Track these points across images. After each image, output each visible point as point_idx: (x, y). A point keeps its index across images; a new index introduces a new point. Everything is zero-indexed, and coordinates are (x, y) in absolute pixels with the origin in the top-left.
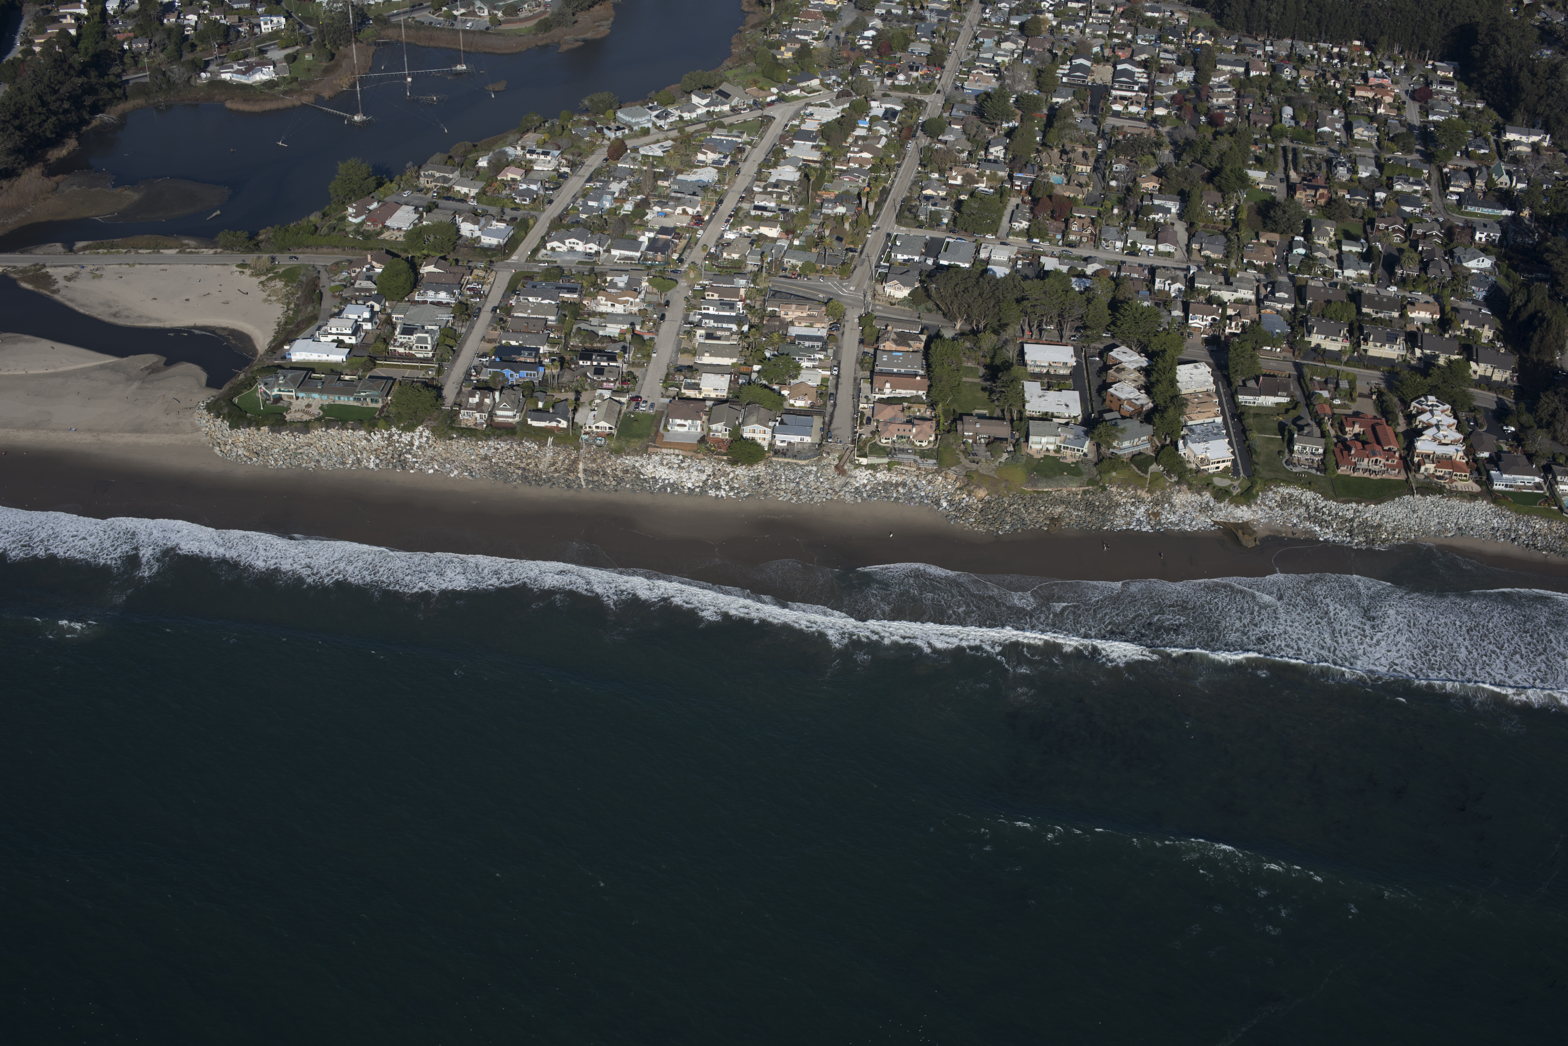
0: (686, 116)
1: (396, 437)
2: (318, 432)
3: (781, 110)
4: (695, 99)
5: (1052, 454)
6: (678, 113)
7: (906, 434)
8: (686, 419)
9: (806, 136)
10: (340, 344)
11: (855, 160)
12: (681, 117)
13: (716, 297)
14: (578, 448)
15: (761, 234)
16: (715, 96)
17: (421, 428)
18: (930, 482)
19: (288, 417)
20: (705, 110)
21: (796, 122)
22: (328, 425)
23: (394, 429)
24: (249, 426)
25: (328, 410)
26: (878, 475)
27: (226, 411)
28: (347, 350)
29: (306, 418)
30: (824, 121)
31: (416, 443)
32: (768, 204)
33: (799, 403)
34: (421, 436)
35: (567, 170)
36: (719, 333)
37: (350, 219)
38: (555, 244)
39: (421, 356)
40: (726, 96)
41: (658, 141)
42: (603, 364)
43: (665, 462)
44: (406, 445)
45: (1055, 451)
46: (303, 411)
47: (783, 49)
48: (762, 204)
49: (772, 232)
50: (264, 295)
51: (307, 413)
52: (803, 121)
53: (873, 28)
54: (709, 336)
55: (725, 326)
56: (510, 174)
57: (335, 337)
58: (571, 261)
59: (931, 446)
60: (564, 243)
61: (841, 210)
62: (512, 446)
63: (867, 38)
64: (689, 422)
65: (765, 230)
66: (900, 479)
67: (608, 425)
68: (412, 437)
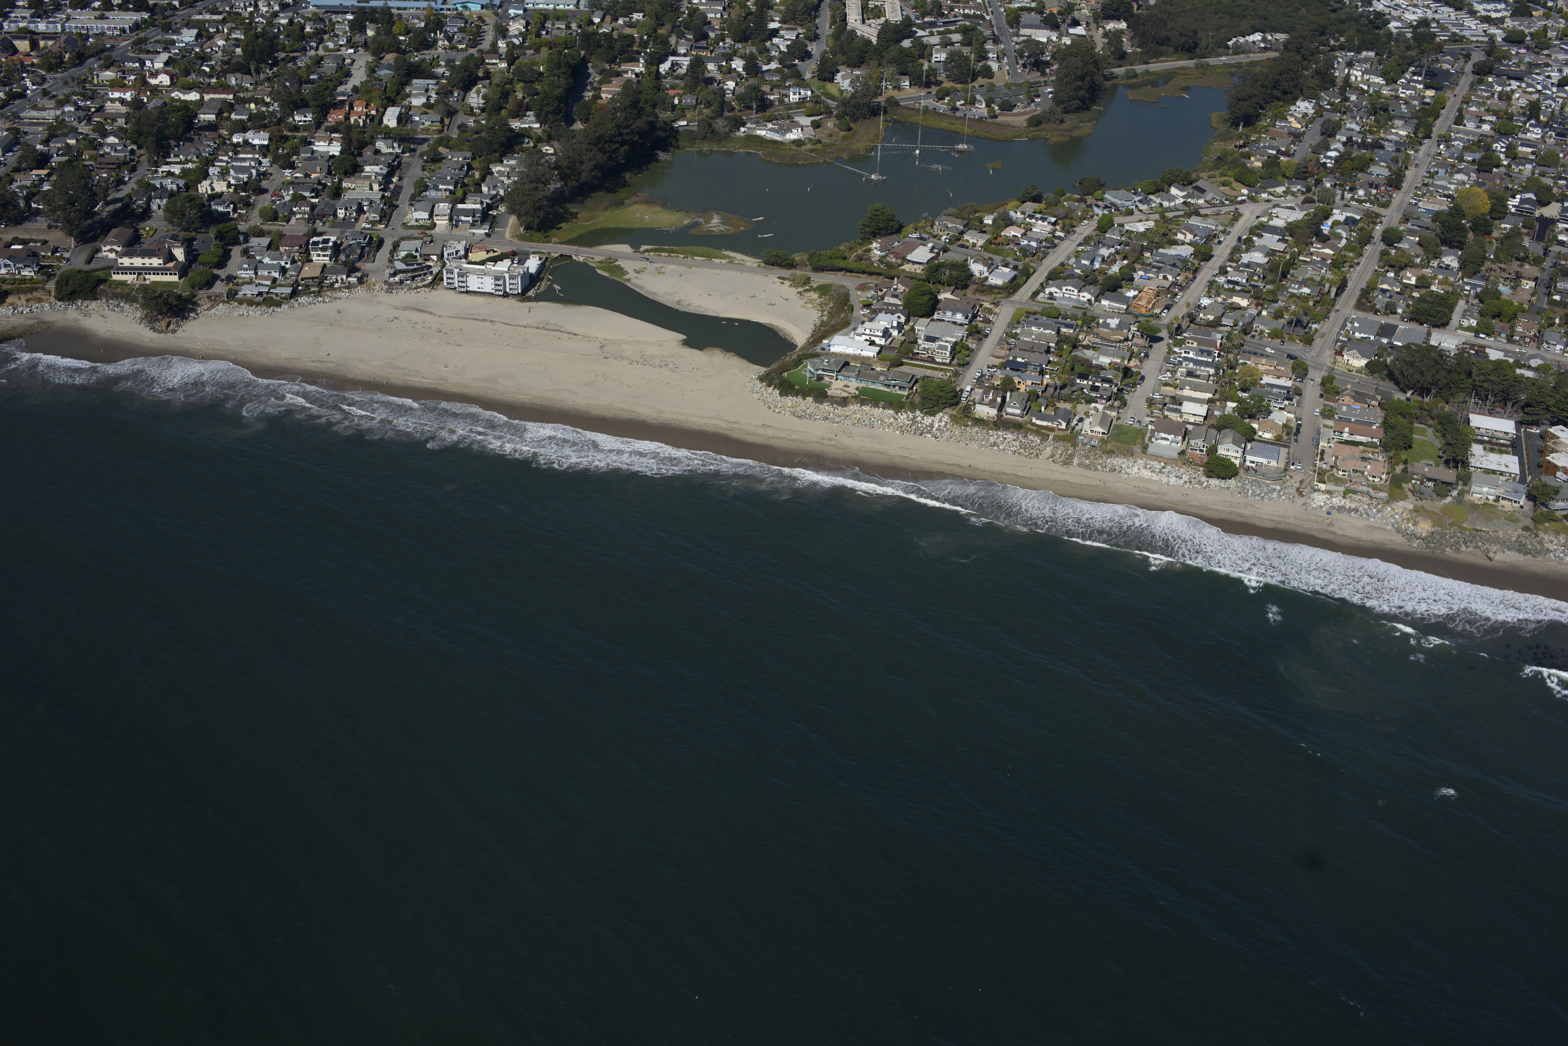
0: (1166, 204)
1: (919, 419)
2: (854, 407)
3: (1250, 208)
4: (1174, 191)
5: (1491, 502)
6: (1158, 201)
7: (1362, 469)
8: (1169, 434)
9: (1274, 230)
10: (872, 343)
11: (1318, 254)
12: (1161, 205)
13: (1195, 345)
14: (1075, 445)
15: (1233, 303)
16: (1191, 191)
17: (941, 414)
18: (1379, 511)
19: (829, 393)
20: (1182, 200)
21: (1264, 219)
22: (863, 403)
23: (918, 413)
24: (796, 395)
25: (863, 391)
26: (1334, 499)
27: (777, 381)
28: (878, 349)
29: (845, 395)
30: (1289, 220)
31: (936, 425)
32: (1240, 280)
33: (1268, 436)
34: (940, 421)
35: (1062, 234)
36: (1198, 373)
37: (875, 251)
38: (1053, 290)
39: (940, 361)
40: (1202, 191)
41: (1140, 221)
42: (1097, 384)
43: (1148, 466)
44: (927, 426)
45: (1494, 501)
46: (841, 389)
47: (1253, 159)
48: (1235, 279)
49: (1244, 303)
50: (802, 302)
51: (845, 391)
52: (1271, 219)
53: (1335, 150)
54: (1190, 374)
55: (1202, 368)
56: (1012, 232)
57: (868, 337)
58: (1066, 305)
59: (1383, 482)
60: (1061, 289)
61: (1306, 290)
62: (1018, 438)
63: (1330, 158)
64: (1171, 437)
65: (1236, 300)
66: (1353, 506)
67: (1101, 430)
68: (933, 421)
